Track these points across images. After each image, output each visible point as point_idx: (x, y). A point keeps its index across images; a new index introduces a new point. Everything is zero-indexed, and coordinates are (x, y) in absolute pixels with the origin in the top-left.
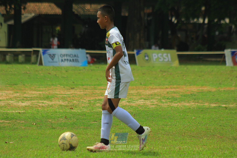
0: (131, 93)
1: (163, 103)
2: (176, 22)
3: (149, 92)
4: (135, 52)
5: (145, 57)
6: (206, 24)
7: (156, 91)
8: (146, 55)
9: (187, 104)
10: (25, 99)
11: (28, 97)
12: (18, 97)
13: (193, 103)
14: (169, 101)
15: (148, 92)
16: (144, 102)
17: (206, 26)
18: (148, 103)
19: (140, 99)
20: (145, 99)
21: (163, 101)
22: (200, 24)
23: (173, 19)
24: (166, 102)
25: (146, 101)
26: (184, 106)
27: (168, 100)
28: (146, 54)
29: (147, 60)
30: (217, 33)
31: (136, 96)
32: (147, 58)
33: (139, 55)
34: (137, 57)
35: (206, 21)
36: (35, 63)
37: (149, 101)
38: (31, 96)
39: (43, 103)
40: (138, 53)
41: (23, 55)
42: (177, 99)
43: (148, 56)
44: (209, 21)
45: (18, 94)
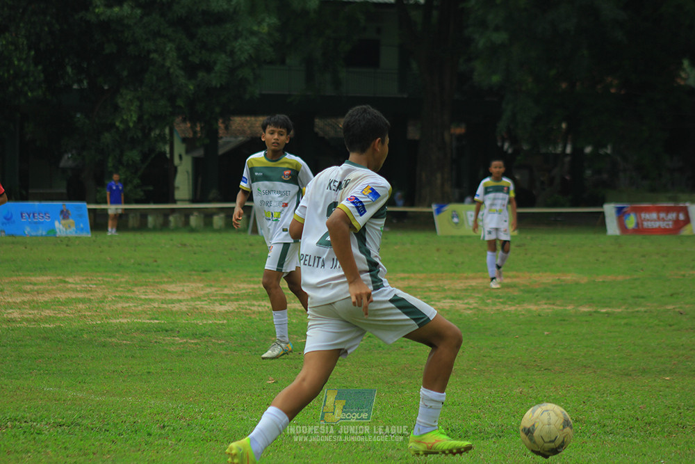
0: (427, 287)
1: (487, 305)
2: (510, 151)
3: (462, 285)
4: (434, 208)
5: (453, 217)
6: (568, 155)
7: (473, 283)
8: (455, 215)
9: (533, 308)
10: (226, 298)
11: (232, 295)
12: (214, 295)
13: (545, 307)
14: (500, 302)
15: (460, 285)
16: (453, 304)
17: (568, 159)
18: (459, 305)
19: (445, 298)
20: (453, 298)
21: (489, 301)
22: (556, 156)
23: (506, 146)
24: (494, 304)
25: (456, 301)
26: (529, 311)
27: (497, 300)
28: (455, 211)
29: (456, 224)
30: (588, 172)
31: (436, 291)
32: (456, 220)
33: (442, 215)
34: (437, 218)
35: (569, 150)
36: (245, 231)
37: (460, 302)
38: (236, 293)
39: (259, 306)
40: (439, 211)
41: (222, 215)
42: (515, 299)
43: (457, 216)
44: (574, 149)
45: (213, 289)
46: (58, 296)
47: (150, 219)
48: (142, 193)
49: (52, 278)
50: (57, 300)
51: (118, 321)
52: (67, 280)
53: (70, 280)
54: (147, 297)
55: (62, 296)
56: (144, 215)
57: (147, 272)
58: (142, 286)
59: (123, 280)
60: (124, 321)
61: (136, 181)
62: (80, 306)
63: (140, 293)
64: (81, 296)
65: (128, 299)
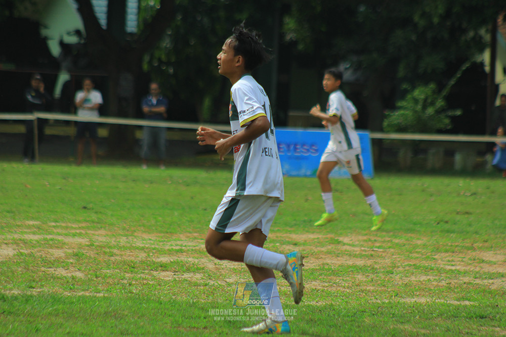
46: (329, 261)
47: (458, 158)
48: (447, 121)
49: (320, 236)
50: (326, 267)
51: (413, 300)
52: (341, 239)
53: (346, 240)
54: (453, 268)
55: (334, 262)
56: (450, 150)
57: (453, 232)
58: (447, 251)
59: (419, 242)
60: (423, 300)
61: (440, 103)
62: (360, 277)
63: (442, 261)
64: (360, 263)
65: (427, 270)
